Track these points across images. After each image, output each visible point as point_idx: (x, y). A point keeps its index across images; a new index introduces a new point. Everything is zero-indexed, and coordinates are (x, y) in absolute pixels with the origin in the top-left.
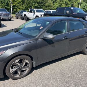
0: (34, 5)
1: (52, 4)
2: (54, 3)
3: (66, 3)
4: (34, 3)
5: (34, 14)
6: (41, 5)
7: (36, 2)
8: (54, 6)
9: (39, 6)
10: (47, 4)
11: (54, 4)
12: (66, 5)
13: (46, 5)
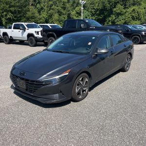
0: (6, 15)
1: (37, 14)
2: (39, 12)
3: (59, 12)
4: (5, 13)
5: (25, 31)
6: (19, 16)
7: (9, 11)
8: (41, 16)
9: (15, 17)
10: (29, 14)
11: (40, 15)
12: (60, 15)
13: (27, 15)
